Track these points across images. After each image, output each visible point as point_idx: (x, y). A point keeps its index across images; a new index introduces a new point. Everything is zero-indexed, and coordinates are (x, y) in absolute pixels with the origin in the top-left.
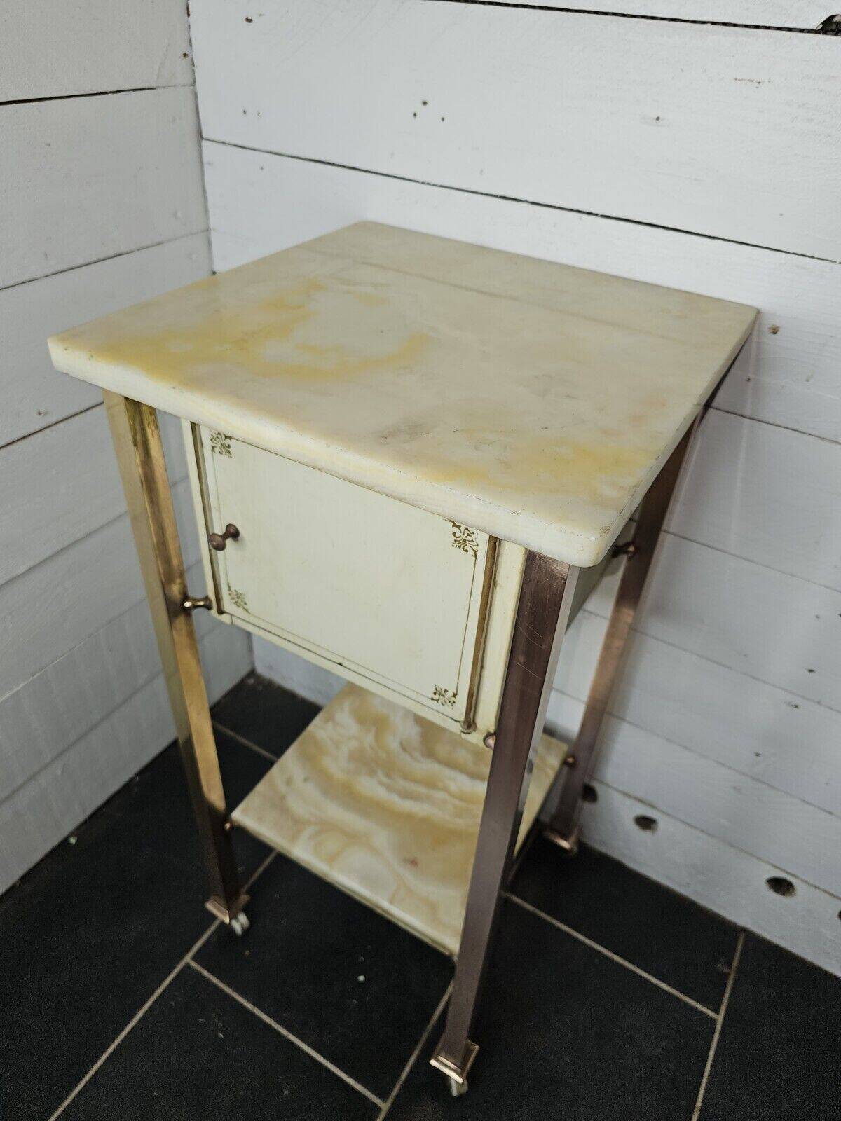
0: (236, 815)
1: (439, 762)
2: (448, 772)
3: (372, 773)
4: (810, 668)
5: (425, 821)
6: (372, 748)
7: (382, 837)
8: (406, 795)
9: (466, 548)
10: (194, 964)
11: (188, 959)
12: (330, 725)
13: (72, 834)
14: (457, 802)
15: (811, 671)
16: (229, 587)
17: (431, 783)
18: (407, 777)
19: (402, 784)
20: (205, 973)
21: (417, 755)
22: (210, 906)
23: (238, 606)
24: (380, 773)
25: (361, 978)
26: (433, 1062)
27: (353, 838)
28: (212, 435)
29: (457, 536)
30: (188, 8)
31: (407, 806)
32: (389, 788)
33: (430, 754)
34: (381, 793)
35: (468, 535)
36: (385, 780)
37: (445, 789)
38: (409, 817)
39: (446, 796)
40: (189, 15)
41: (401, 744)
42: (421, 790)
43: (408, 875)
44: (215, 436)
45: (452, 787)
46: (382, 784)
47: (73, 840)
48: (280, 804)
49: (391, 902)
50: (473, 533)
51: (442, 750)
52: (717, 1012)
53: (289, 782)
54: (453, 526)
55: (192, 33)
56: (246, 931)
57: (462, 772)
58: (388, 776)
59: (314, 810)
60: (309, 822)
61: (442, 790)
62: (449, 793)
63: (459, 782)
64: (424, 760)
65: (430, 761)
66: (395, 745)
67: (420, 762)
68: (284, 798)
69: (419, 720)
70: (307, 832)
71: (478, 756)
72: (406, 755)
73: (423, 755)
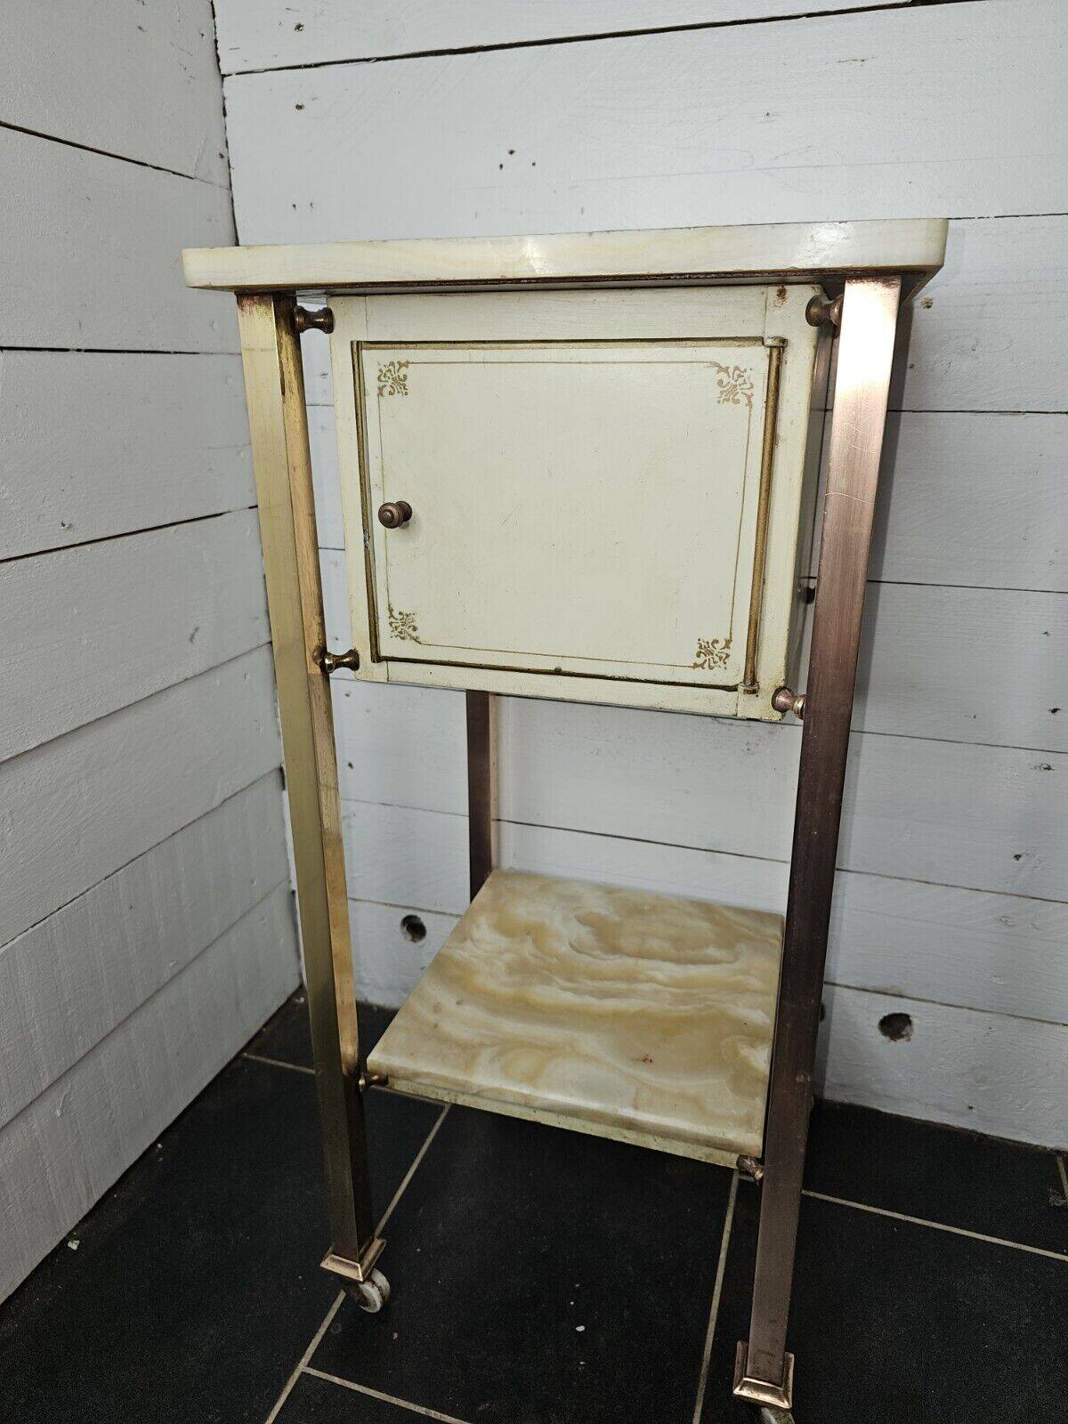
0: (375, 1058)
1: (629, 955)
2: (644, 963)
3: (547, 981)
4: (1052, 708)
5: (640, 1015)
6: (535, 956)
7: (589, 1042)
8: (603, 995)
9: (736, 398)
10: (314, 1372)
11: (302, 1366)
12: (469, 944)
13: (70, 1236)
14: (674, 990)
15: (1054, 711)
16: (391, 610)
17: (632, 978)
18: (594, 977)
19: (592, 984)
20: (337, 1380)
21: (597, 952)
22: (329, 1264)
23: (403, 638)
24: (557, 978)
25: (581, 1329)
26: (737, 1391)
27: (551, 1050)
28: (381, 371)
29: (725, 383)
30: (224, 109)
31: (610, 1004)
32: (575, 991)
33: (615, 950)
34: (569, 998)
35: (740, 376)
36: (567, 984)
37: (650, 980)
38: (617, 1016)
39: (654, 986)
40: (225, 115)
41: (571, 946)
42: (622, 986)
43: (644, 1074)
44: (384, 370)
45: (659, 976)
46: (565, 989)
47: (74, 1245)
48: (435, 1036)
49: (636, 1107)
50: (745, 371)
51: (628, 942)
53: (437, 1009)
54: (718, 372)
55: (228, 135)
56: (387, 1302)
57: (665, 959)
58: (570, 980)
59: (484, 1031)
60: (482, 1045)
61: (648, 981)
62: (658, 983)
63: (665, 971)
64: (612, 957)
65: (617, 956)
66: (564, 949)
67: (605, 960)
68: (436, 1026)
69: (583, 921)
70: (485, 1056)
71: (677, 941)
72: (584, 956)
73: (607, 952)
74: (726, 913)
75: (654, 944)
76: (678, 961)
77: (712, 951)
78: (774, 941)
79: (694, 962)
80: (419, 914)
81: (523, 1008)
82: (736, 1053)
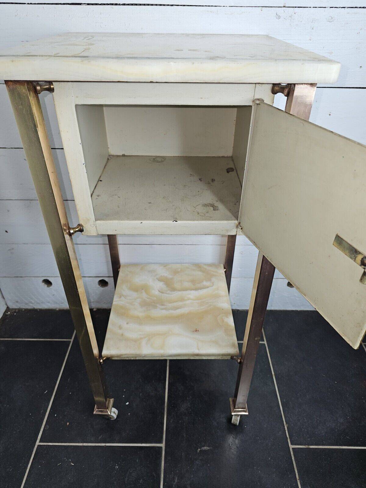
1: (179, 291)
2: (184, 292)
3: (155, 307)
6: (148, 298)
7: (176, 328)
8: (175, 308)
14: (197, 301)
17: (182, 299)
18: (170, 302)
19: (170, 305)
21: (168, 292)
24: (158, 305)
26: (233, 414)
27: (165, 335)
32: (166, 309)
33: (174, 290)
34: (164, 313)
36: (163, 307)
37: (189, 299)
41: (159, 291)
42: (180, 303)
43: (197, 336)
45: (191, 297)
46: (162, 309)
48: (122, 338)
49: (198, 349)
51: (177, 285)
52: (264, 341)
57: (191, 290)
58: (162, 305)
59: (141, 333)
60: (141, 338)
61: (188, 300)
62: (191, 300)
63: (193, 294)
64: (173, 293)
65: (175, 292)
66: (157, 293)
67: (172, 294)
68: (122, 335)
69: (160, 280)
70: (144, 342)
71: (193, 282)
72: (165, 294)
73: (171, 291)
74: (205, 267)
75: (186, 284)
76: (196, 289)
77: (205, 283)
78: (222, 275)
79: (201, 289)
80: (48, 278)
81: (150, 320)
82: (223, 321)
